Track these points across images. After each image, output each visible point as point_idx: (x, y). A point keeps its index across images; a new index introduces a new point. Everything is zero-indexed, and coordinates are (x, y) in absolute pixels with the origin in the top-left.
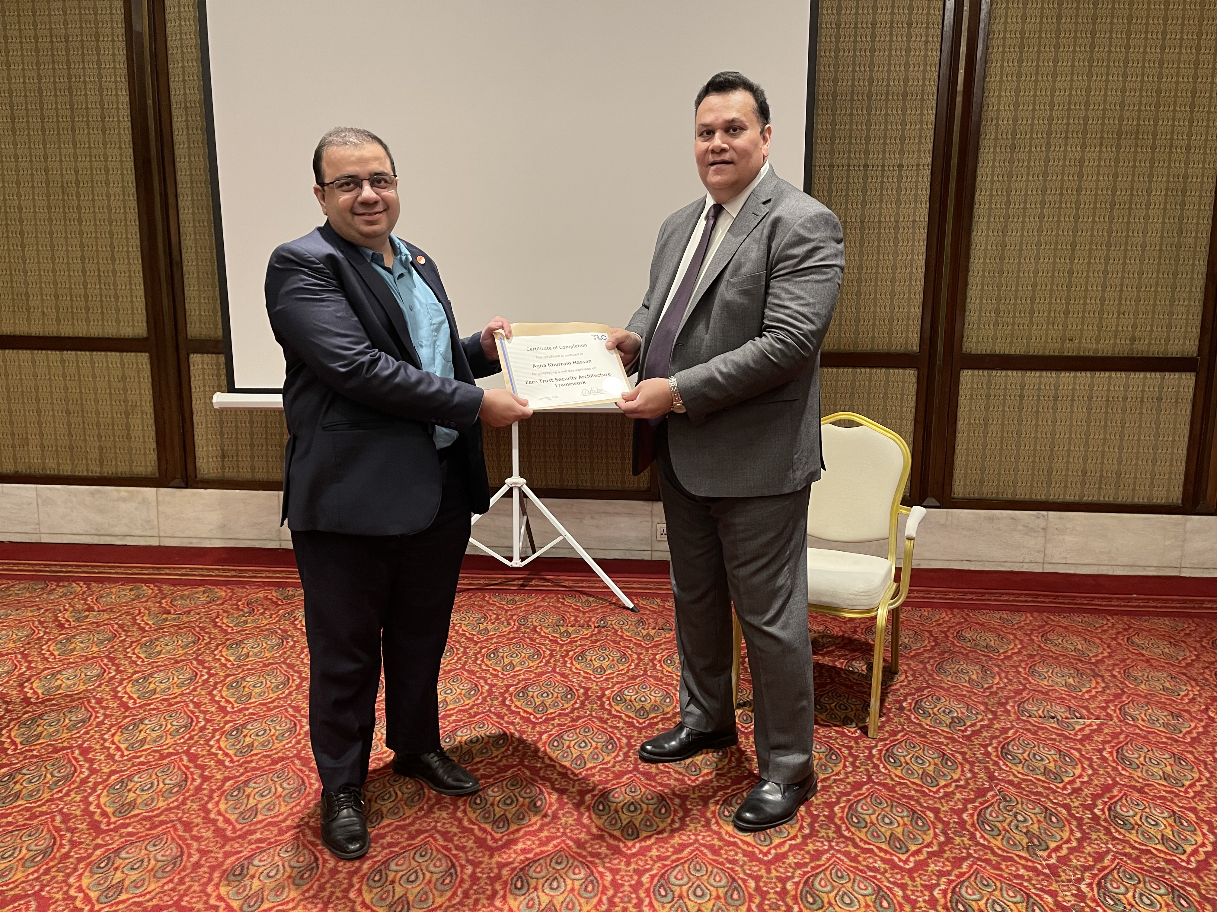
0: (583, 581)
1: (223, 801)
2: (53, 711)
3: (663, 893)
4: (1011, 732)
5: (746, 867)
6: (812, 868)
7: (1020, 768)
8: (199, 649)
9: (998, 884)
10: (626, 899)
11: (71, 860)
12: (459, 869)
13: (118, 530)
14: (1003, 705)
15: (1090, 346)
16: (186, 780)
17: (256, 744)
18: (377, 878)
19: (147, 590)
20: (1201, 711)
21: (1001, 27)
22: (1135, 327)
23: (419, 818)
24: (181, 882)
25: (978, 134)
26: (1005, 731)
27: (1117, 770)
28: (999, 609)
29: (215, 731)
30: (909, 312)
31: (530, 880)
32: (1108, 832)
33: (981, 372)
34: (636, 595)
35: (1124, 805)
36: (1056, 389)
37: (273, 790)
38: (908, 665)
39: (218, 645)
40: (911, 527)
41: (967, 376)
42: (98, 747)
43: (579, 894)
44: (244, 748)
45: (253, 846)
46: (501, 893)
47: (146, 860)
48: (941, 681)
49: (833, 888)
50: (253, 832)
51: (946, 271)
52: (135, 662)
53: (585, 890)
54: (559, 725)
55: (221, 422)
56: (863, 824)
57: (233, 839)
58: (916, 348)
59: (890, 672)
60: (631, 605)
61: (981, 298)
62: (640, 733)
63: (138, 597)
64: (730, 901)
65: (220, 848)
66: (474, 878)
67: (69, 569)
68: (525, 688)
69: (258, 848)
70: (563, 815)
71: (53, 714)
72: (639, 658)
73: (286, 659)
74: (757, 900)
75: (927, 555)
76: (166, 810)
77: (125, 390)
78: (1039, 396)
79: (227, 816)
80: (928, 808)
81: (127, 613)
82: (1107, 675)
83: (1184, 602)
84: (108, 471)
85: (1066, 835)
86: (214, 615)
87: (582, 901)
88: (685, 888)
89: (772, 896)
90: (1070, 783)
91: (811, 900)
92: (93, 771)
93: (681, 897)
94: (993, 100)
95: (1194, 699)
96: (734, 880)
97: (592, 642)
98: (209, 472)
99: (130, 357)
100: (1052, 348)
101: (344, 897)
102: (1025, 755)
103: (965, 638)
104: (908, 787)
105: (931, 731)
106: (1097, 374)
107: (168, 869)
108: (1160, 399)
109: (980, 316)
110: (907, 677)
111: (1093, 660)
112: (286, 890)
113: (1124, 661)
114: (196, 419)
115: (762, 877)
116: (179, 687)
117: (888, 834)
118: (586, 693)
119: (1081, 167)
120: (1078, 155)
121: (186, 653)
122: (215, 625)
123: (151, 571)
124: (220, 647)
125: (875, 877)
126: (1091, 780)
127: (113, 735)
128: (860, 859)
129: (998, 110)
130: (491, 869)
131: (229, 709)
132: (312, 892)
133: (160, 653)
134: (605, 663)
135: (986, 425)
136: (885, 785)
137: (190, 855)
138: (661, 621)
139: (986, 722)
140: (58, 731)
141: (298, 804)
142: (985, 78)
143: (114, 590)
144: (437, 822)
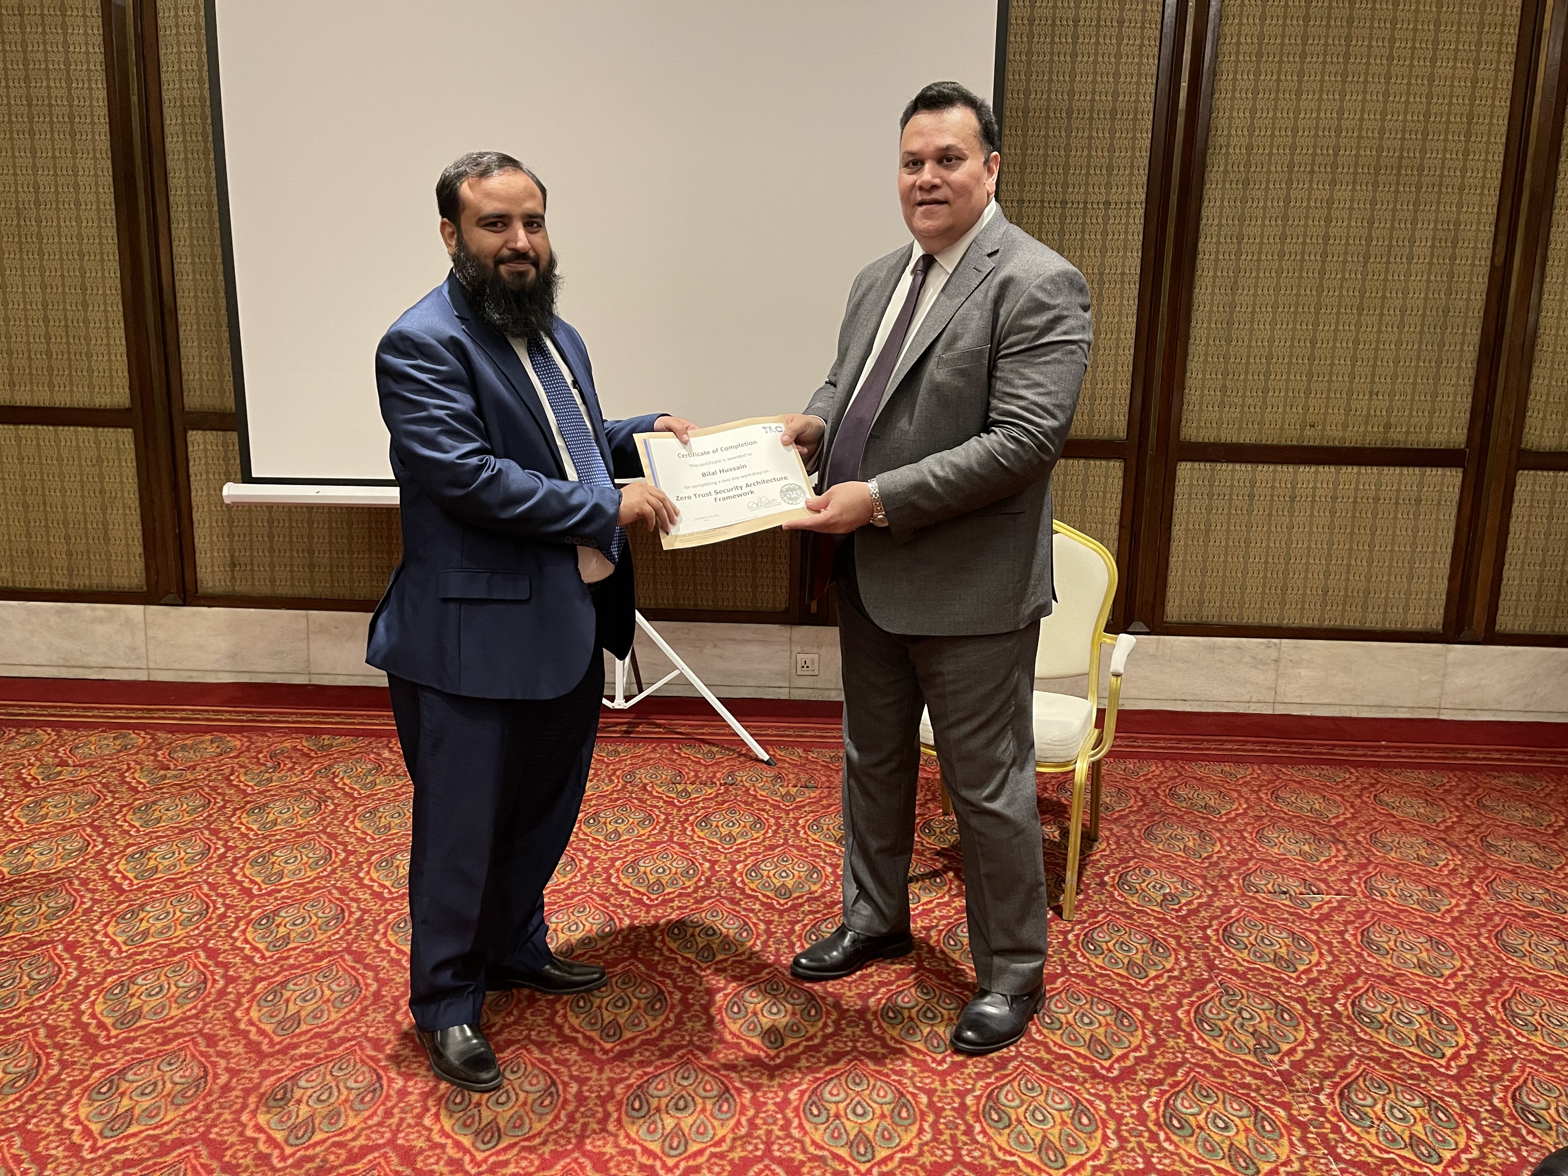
0: (703, 726)
1: (255, 1007)
2: (25, 895)
3: (815, 1112)
4: (1234, 911)
5: (917, 1079)
6: (997, 1078)
7: (1245, 954)
8: (210, 815)
9: (1220, 1094)
10: (770, 1121)
11: (63, 1084)
12: (560, 1087)
13: (93, 660)
14: (1225, 878)
15: (1335, 434)
16: (205, 982)
17: (293, 935)
18: (458, 1100)
19: (137, 739)
20: (1464, 885)
21: (1234, 29)
22: (1390, 410)
23: (509, 1026)
24: (208, 1109)
25: (1204, 165)
26: (1227, 909)
27: (1361, 956)
28: (1220, 759)
29: (238, 919)
30: (1115, 388)
31: (651, 1100)
32: (1352, 1032)
33: (1202, 465)
34: (772, 743)
35: (1371, 999)
36: (1294, 488)
37: (319, 993)
38: (1111, 830)
39: (235, 810)
40: (1118, 662)
41: (1184, 469)
42: (87, 940)
43: (712, 1115)
44: (278, 940)
45: (298, 1064)
46: (615, 1115)
47: (160, 1083)
48: (1151, 849)
49: (1023, 1102)
50: (296, 1046)
51: (1161, 338)
52: (127, 832)
53: (720, 1110)
54: (679, 908)
55: (231, 521)
56: (1057, 1025)
57: (271, 1055)
58: (1123, 435)
59: (1089, 839)
60: (766, 757)
61: (1204, 373)
62: (781, 916)
63: (125, 748)
64: (897, 1120)
65: (255, 1066)
66: (581, 1098)
67: (31, 711)
68: (635, 861)
69: (304, 1065)
70: (689, 1019)
71: (24, 899)
72: (777, 824)
73: (325, 828)
74: (931, 1118)
75: (1133, 693)
76: (182, 1019)
77: (101, 477)
78: (1272, 496)
79: (262, 1026)
80: (1136, 1005)
81: (113, 769)
82: (1350, 841)
83: (1444, 750)
84: (79, 583)
85: (1301, 1036)
86: (227, 772)
87: (716, 1123)
88: (842, 1106)
89: (948, 1113)
90: (1303, 972)
91: (995, 1117)
92: (83, 972)
93: (837, 1116)
94: (1222, 121)
95: (1454, 870)
96: (902, 1095)
97: (718, 803)
98: (214, 586)
99: (107, 434)
100: (1291, 436)
101: (417, 1125)
102: (1252, 939)
103: (1179, 796)
104: (1111, 979)
105: (1138, 911)
106: (1344, 468)
107: (189, 1094)
108: (1418, 501)
109: (1202, 396)
110: (1109, 844)
111: (1334, 823)
112: (343, 1117)
113: (1370, 823)
114: (196, 516)
115: (935, 1090)
116: (187, 864)
117: (1087, 1037)
118: (712, 868)
119: (1330, 209)
120: (1326, 195)
121: (194, 820)
122: (230, 784)
123: (140, 714)
124: (238, 813)
125: (1072, 1088)
126: (1330, 968)
127: (106, 925)
128: (1054, 1067)
129: (1229, 135)
130: (601, 1086)
131: (255, 892)
132: (376, 1119)
133: (159, 819)
134: (735, 830)
135: (1207, 531)
136: (1083, 978)
137: (216, 1076)
138: (804, 777)
139: (1204, 900)
140: (33, 921)
141: (352, 1010)
142: (1213, 94)
143: (93, 739)
144: (531, 1030)
